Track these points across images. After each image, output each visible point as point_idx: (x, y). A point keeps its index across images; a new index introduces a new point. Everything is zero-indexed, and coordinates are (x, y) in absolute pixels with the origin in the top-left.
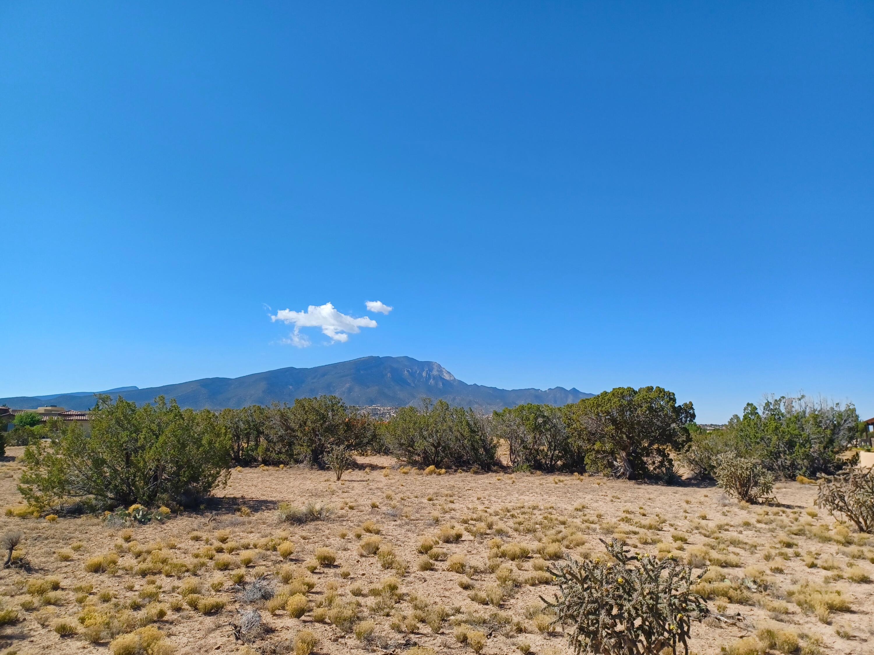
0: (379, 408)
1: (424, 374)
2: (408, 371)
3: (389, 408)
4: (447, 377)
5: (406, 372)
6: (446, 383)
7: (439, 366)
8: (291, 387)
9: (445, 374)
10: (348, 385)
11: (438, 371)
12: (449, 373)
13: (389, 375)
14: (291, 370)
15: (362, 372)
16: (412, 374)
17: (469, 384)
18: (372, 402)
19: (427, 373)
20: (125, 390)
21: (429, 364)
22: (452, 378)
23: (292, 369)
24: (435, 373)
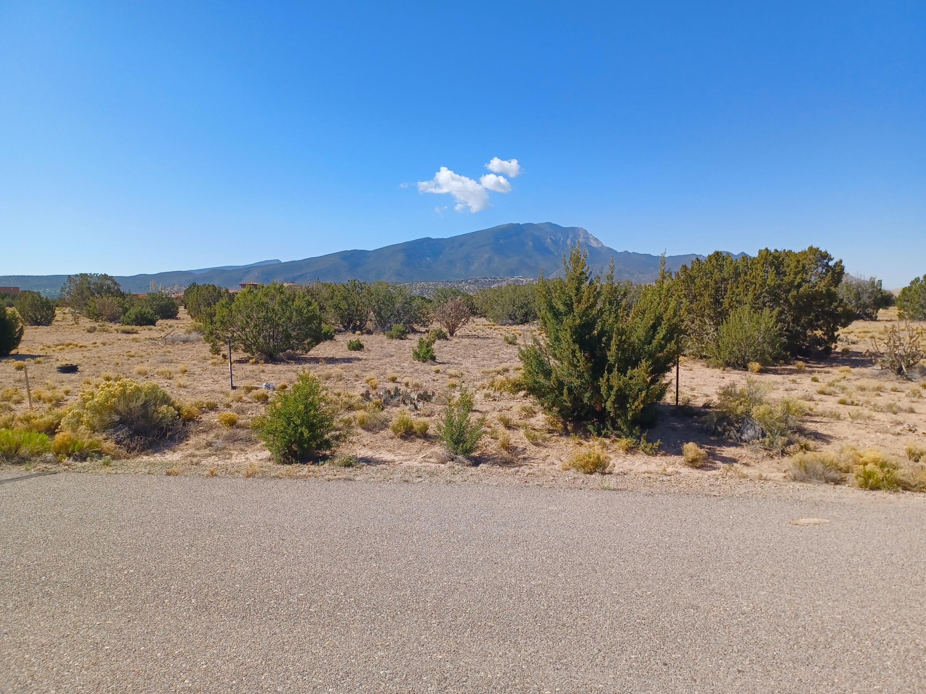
0: (521, 279)
1: (569, 242)
2: (551, 239)
3: (532, 279)
4: (594, 244)
5: (548, 240)
6: (593, 251)
7: (586, 232)
8: (428, 259)
9: (592, 241)
10: (487, 256)
11: (584, 237)
12: (596, 239)
13: (530, 243)
14: (427, 241)
15: (501, 241)
16: (555, 242)
17: (619, 251)
18: (513, 273)
19: (572, 240)
20: (269, 263)
21: (574, 230)
22: (599, 246)
23: (429, 239)
24: (581, 240)
